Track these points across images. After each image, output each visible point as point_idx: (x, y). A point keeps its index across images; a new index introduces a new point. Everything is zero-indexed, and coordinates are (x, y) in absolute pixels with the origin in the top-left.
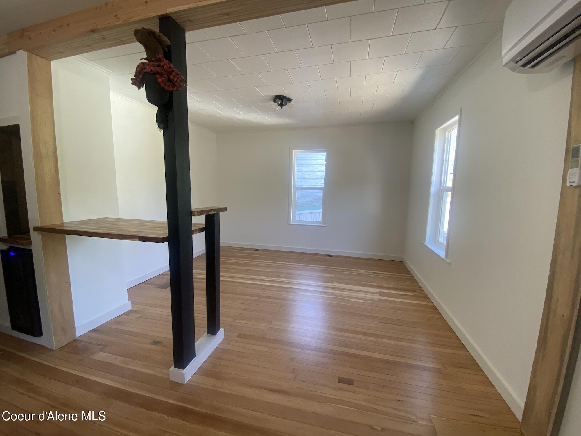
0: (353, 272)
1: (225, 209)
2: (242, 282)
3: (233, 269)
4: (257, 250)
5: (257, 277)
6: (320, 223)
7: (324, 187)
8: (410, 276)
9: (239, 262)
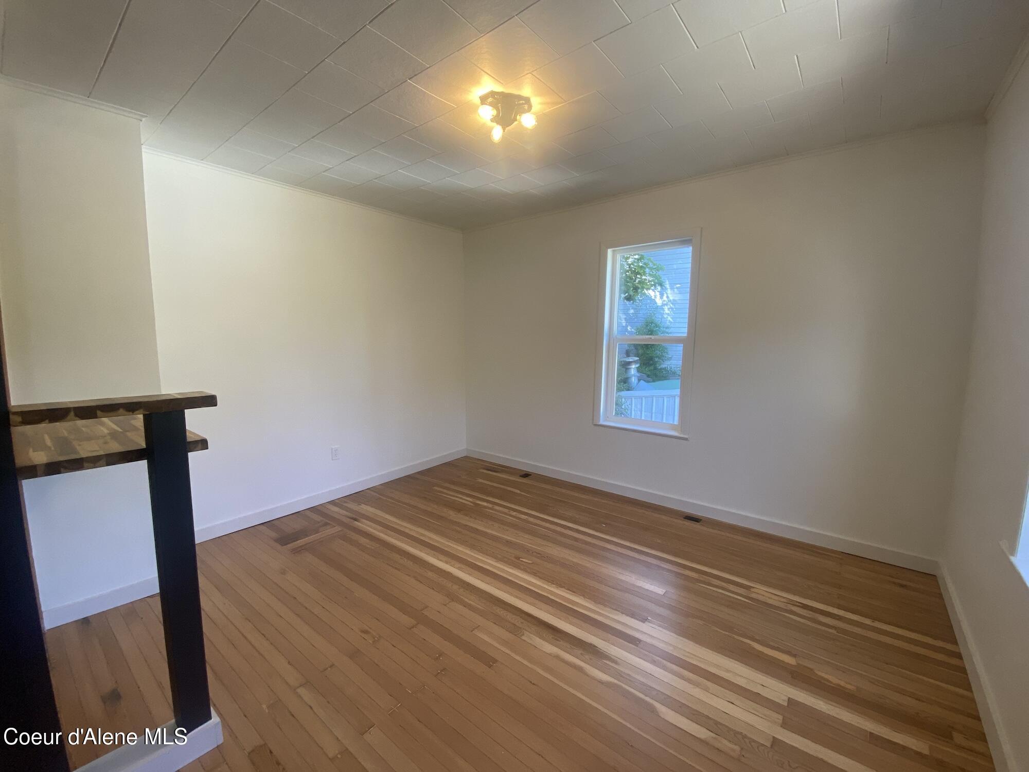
0: (731, 587)
1: (209, 401)
2: (425, 562)
3: (441, 518)
4: (526, 475)
5: (468, 552)
6: (673, 427)
7: (686, 335)
8: (949, 647)
9: (467, 501)
